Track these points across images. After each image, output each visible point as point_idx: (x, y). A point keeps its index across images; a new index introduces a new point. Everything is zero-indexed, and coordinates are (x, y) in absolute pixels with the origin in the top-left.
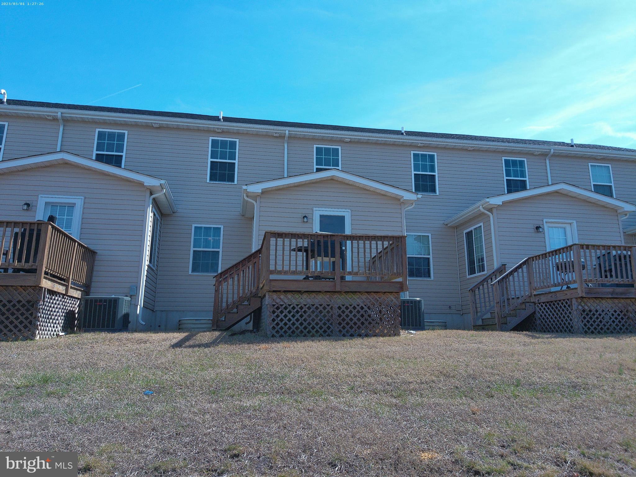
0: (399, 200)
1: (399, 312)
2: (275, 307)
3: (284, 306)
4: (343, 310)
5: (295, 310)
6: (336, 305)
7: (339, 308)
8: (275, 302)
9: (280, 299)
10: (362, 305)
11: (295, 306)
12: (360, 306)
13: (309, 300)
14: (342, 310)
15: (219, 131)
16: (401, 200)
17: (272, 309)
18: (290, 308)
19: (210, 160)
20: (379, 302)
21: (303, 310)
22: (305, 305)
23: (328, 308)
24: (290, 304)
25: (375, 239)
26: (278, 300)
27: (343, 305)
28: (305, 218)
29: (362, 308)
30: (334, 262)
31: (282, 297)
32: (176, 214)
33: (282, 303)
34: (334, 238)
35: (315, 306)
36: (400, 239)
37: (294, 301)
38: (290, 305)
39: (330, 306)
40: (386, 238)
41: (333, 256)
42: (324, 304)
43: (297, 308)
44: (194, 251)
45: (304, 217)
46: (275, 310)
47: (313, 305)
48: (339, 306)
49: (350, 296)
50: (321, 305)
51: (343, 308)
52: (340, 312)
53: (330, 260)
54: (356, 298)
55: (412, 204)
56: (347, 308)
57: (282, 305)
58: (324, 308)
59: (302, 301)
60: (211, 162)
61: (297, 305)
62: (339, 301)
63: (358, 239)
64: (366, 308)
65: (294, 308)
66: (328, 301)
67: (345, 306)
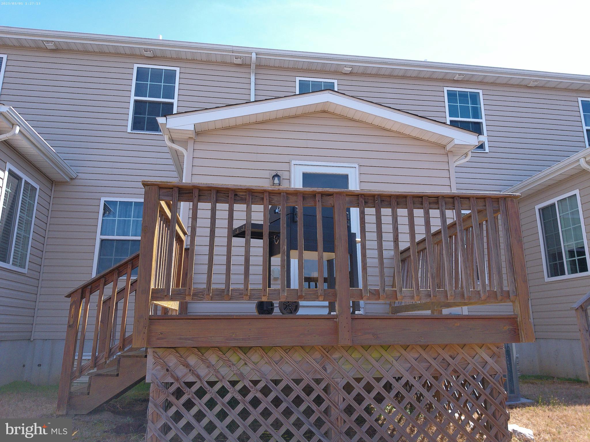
0: (444, 147)
1: (504, 393)
2: (173, 389)
3: (195, 388)
4: (359, 394)
5: (228, 397)
6: (338, 380)
7: (348, 388)
8: (172, 376)
9: (187, 365)
10: (407, 377)
11: (228, 386)
12: (403, 381)
13: (266, 368)
14: (354, 393)
15: (148, 54)
16: (448, 148)
17: (162, 398)
18: (212, 393)
19: (133, 98)
20: (451, 369)
21: (250, 397)
22: (255, 383)
23: (318, 390)
24: (213, 379)
25: (437, 203)
26: (181, 371)
27: (358, 380)
28: (276, 179)
29: (408, 386)
30: (330, 262)
31: (192, 360)
32: (76, 181)
33: (191, 378)
34: (330, 201)
35: (282, 385)
36: (501, 202)
37: (224, 371)
38: (212, 384)
39: (323, 385)
40: (466, 201)
41: (329, 247)
42: (308, 380)
43: (233, 393)
44: (102, 241)
45: (274, 177)
46: (172, 399)
47: (276, 382)
48: (348, 383)
49: (376, 355)
50: (298, 381)
51: (358, 388)
52: (350, 399)
53: (321, 258)
54: (391, 359)
55: (466, 155)
56: (369, 388)
57: (190, 385)
58: (308, 390)
59: (245, 370)
60: (136, 101)
61: (234, 383)
62: (347, 367)
63: (394, 202)
64: (418, 386)
65: (223, 392)
66: (318, 367)
67: (363, 383)
